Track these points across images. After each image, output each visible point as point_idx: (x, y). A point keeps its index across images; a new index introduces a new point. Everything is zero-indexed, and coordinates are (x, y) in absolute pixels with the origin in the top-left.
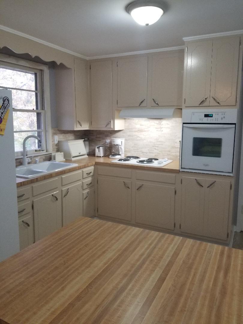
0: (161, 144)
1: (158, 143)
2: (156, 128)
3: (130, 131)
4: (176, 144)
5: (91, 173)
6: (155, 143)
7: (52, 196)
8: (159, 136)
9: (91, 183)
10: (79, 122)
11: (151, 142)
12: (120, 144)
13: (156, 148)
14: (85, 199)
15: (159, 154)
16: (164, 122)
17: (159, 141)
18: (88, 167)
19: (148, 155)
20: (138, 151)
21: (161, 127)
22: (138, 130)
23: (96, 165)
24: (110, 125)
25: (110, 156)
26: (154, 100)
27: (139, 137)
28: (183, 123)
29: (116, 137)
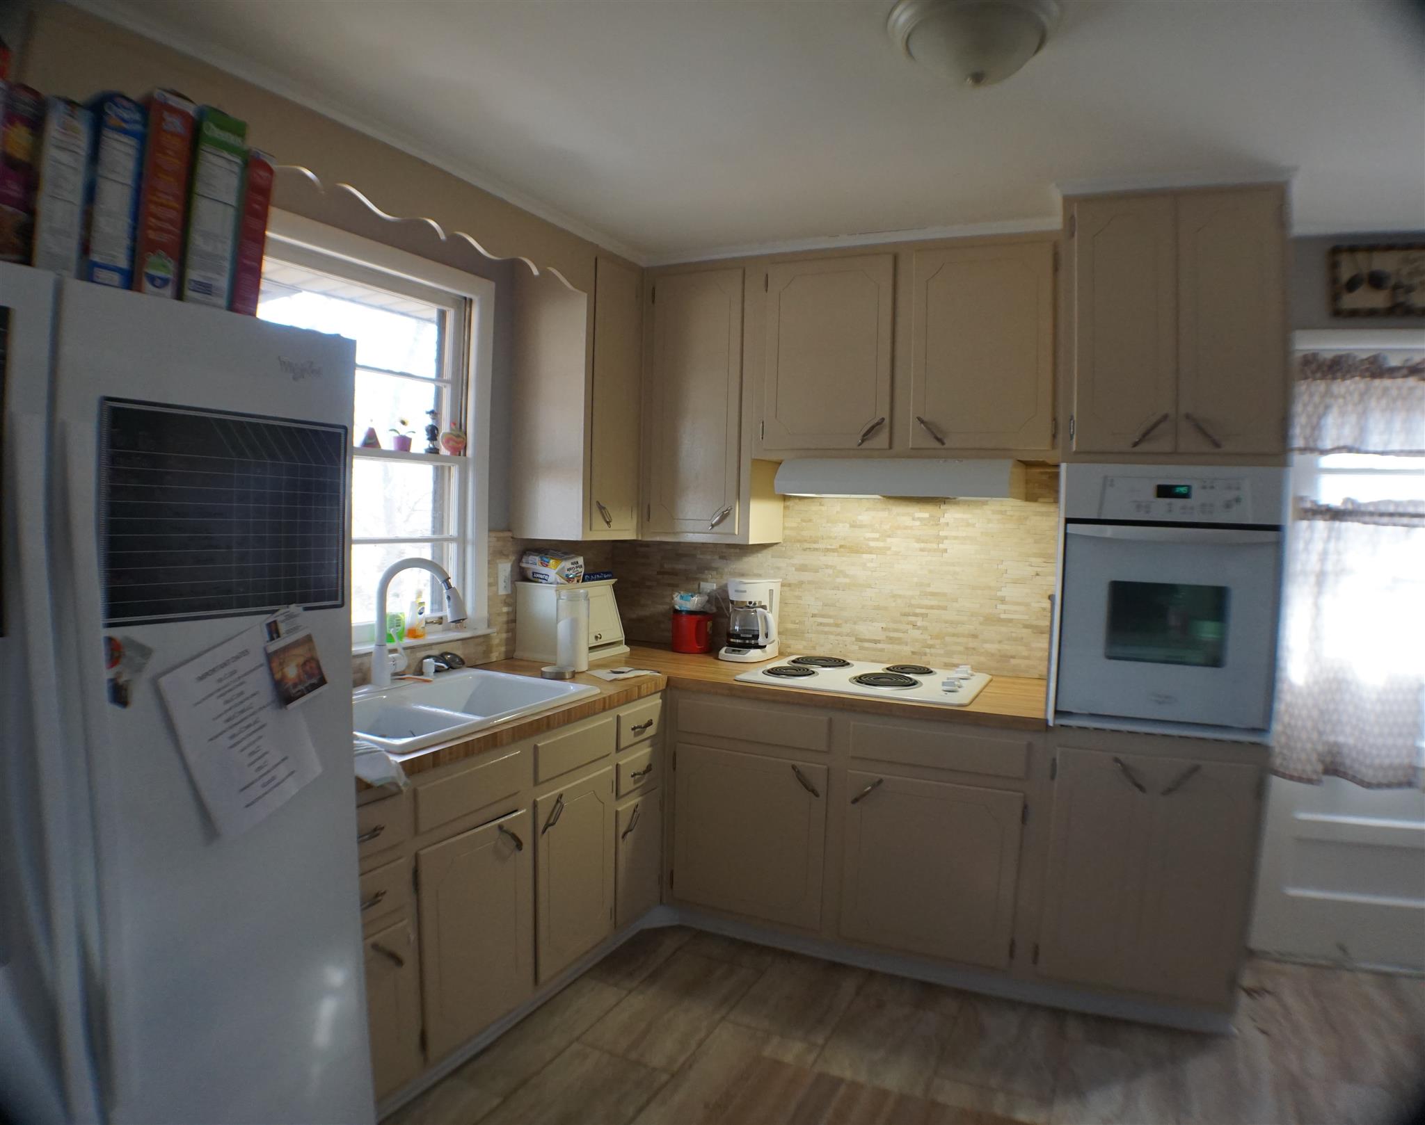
0: (939, 608)
1: (926, 602)
2: (919, 540)
3: (805, 550)
4: (1001, 607)
5: (650, 723)
6: (913, 602)
7: (497, 832)
8: (931, 571)
9: (649, 769)
10: (601, 508)
11: (895, 596)
12: (766, 602)
13: (919, 624)
14: (623, 837)
15: (931, 647)
16: (952, 515)
17: (933, 594)
18: (640, 697)
19: (882, 650)
20: (838, 634)
21: (938, 536)
22: (841, 546)
23: (671, 689)
24: (728, 520)
25: (723, 651)
26: (922, 421)
27: (846, 576)
28: (1068, 521)
29: (743, 575)
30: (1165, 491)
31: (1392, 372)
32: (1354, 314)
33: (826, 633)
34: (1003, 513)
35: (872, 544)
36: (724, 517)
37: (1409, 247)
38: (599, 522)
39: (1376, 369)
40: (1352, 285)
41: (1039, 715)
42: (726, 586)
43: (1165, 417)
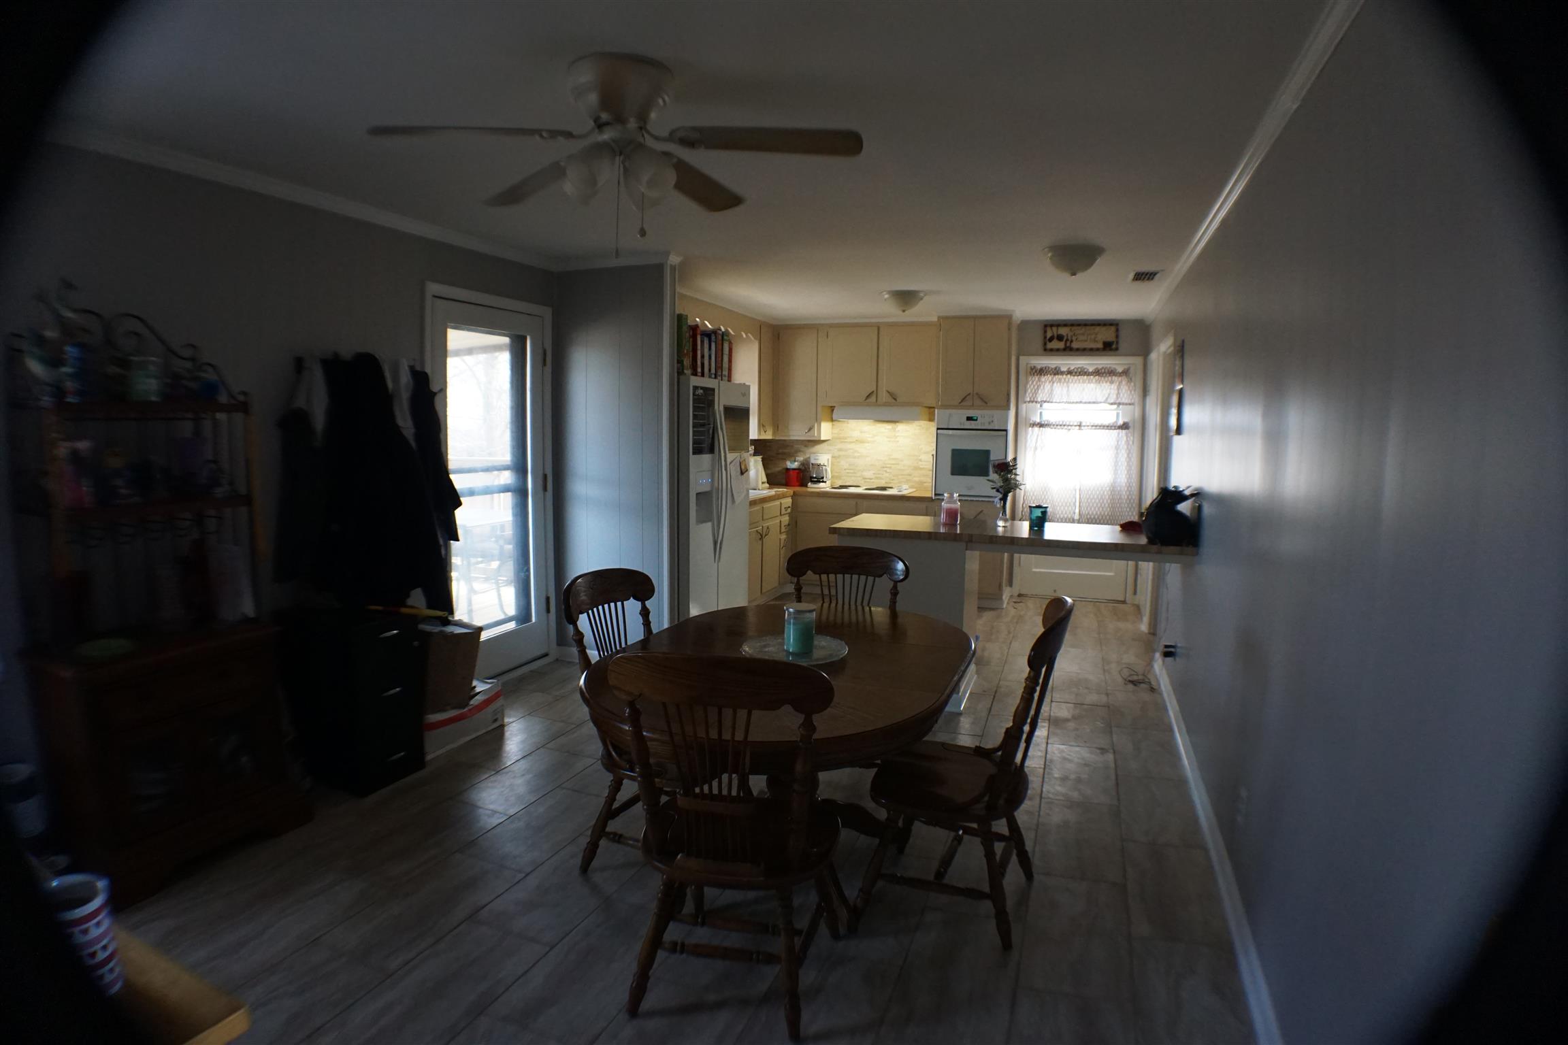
0: (896, 464)
1: (891, 462)
2: (888, 437)
3: (841, 442)
4: (920, 463)
5: (787, 508)
6: (886, 462)
8: (892, 450)
9: (789, 525)
10: (766, 426)
11: (878, 460)
12: (826, 464)
13: (888, 471)
14: (782, 548)
15: (892, 480)
16: (900, 427)
17: (893, 459)
18: (786, 497)
19: (874, 482)
20: (855, 477)
22: (856, 441)
23: (794, 496)
24: (812, 431)
25: (810, 484)
26: (889, 392)
27: (859, 453)
28: (938, 429)
29: (815, 453)
30: (969, 419)
31: (1062, 373)
32: (1051, 350)
33: (851, 476)
34: (920, 426)
35: (869, 439)
36: (810, 430)
37: (1072, 325)
38: (762, 432)
39: (1057, 372)
40: (1051, 340)
41: (930, 495)
42: (809, 458)
43: (969, 394)
